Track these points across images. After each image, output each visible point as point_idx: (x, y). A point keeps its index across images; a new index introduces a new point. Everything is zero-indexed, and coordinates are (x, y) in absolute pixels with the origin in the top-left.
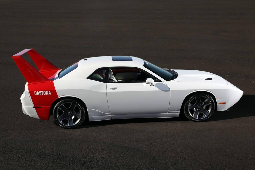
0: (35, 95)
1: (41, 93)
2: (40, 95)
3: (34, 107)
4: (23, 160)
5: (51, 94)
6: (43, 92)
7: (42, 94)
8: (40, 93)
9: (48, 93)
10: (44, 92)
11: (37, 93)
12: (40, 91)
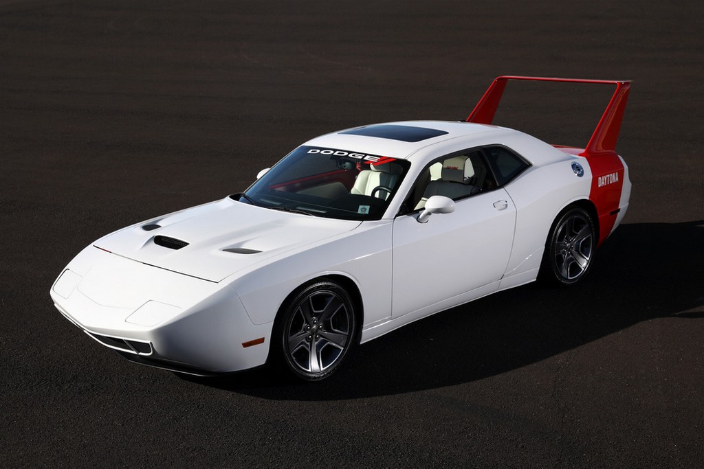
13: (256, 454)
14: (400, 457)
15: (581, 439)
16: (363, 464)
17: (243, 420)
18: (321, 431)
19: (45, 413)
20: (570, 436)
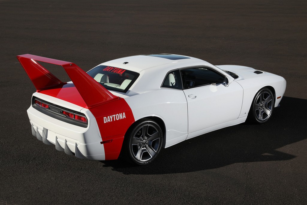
0: (105, 122)
1: (113, 117)
2: (112, 121)
3: (101, 143)
4: (79, 182)
5: (125, 118)
6: (115, 116)
7: (115, 120)
8: (111, 118)
9: (122, 116)
10: (117, 116)
11: (107, 120)
12: (112, 116)
13: (113, 192)
14: (176, 194)
15: (255, 187)
16: (160, 197)
17: (108, 177)
18: (141, 182)
19: (21, 174)
20: (250, 185)
